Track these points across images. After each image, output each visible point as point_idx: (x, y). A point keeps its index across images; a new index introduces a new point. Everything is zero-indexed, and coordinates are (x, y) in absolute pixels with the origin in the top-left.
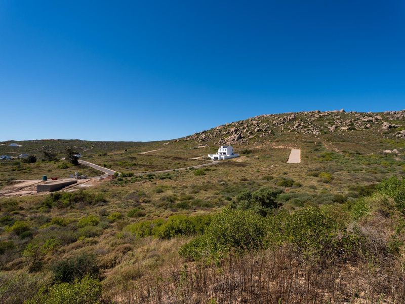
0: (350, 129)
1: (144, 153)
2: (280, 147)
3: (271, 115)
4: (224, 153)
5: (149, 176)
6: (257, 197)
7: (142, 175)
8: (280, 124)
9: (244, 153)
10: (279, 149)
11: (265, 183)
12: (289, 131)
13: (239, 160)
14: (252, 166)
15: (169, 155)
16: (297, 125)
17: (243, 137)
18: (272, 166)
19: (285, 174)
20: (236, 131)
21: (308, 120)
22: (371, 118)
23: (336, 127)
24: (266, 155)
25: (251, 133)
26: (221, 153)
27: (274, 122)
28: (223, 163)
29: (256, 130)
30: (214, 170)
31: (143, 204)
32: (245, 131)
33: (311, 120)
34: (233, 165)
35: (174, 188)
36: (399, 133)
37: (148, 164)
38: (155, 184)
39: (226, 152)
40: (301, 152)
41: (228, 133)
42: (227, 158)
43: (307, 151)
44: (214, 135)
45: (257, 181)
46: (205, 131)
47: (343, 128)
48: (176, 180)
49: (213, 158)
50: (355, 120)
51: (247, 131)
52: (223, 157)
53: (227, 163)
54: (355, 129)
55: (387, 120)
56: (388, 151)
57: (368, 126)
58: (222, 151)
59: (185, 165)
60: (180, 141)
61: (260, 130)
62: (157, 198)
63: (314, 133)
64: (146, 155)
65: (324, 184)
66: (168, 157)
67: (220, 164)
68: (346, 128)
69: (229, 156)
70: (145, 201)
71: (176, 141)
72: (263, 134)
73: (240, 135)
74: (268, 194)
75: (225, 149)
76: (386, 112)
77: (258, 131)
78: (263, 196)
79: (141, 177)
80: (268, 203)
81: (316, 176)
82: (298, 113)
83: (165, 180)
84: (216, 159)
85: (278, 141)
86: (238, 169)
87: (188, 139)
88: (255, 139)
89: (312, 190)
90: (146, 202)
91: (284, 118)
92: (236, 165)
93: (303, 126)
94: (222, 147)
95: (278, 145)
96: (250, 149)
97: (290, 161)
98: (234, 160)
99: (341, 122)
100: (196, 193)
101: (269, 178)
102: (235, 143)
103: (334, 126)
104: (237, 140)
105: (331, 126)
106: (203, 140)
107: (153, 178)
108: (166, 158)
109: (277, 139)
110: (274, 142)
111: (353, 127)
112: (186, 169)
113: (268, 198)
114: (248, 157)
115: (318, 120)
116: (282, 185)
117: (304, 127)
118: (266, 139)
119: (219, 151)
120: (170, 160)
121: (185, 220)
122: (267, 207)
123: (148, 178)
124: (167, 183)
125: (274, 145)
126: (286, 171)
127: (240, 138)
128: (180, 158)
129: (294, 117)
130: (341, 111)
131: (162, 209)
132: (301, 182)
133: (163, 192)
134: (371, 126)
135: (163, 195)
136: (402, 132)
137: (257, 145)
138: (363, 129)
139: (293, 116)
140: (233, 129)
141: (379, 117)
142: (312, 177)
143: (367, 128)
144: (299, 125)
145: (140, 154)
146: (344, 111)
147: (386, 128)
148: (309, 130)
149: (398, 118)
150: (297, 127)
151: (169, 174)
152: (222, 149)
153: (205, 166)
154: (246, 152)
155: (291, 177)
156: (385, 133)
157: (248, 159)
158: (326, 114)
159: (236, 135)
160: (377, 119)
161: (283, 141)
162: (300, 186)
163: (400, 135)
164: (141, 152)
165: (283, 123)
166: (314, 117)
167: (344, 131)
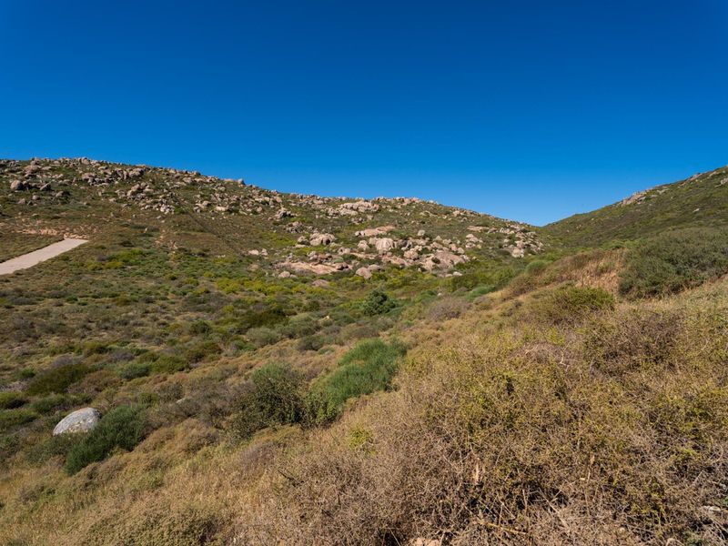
0: (229, 211)
3: (102, 164)
8: (100, 182)
12: (112, 200)
16: (134, 189)
21: (168, 184)
22: (267, 199)
23: (209, 205)
27: (85, 176)
29: (16, 185)
33: (172, 185)
36: (291, 226)
47: (219, 208)
50: (245, 198)
54: (237, 211)
55: (287, 204)
56: (255, 252)
57: (259, 209)
61: (30, 187)
63: (162, 210)
68: (223, 209)
72: (34, 197)
76: (292, 194)
82: (155, 169)
85: (56, 219)
91: (115, 173)
93: (148, 192)
99: (222, 198)
103: (205, 203)
105: (202, 202)
110: (44, 218)
111: (237, 208)
115: (187, 188)
117: (150, 196)
129: (137, 174)
130: (240, 181)
134: (263, 210)
136: (294, 224)
138: (249, 213)
139: (136, 172)
141: (279, 200)
143: (255, 213)
144: (140, 190)
146: (243, 183)
147: (278, 215)
148: (155, 203)
149: (301, 205)
150: (133, 194)
156: (276, 224)
158: (208, 181)
160: (275, 202)
163: (290, 229)
165: (109, 181)
166: (182, 181)
167: (217, 214)
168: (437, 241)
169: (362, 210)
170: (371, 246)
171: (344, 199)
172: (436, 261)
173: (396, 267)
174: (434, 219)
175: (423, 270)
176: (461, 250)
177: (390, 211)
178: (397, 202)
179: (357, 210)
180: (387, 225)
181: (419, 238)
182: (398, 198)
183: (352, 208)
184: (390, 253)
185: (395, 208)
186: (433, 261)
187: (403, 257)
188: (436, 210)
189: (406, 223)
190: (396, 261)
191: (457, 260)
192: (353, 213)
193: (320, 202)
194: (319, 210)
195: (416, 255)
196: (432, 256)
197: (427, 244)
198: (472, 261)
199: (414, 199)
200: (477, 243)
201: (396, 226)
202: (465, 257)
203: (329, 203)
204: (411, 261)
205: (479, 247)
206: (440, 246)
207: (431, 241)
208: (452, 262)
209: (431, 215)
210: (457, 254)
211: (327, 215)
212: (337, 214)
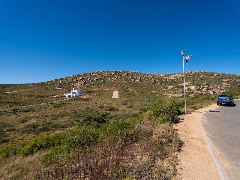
0: (140, 81)
1: (9, 93)
2: (108, 89)
3: (103, 71)
4: (75, 93)
5: (14, 110)
6: (95, 118)
7: (7, 110)
8: (108, 76)
9: (88, 93)
10: (108, 91)
11: (100, 110)
12: (113, 81)
13: (85, 97)
14: (93, 100)
15: (32, 94)
16: (117, 77)
17: (87, 83)
18: (104, 100)
19: (111, 104)
20: (83, 79)
21: (122, 75)
22: (148, 76)
23: (134, 80)
24: (100, 94)
25: (92, 81)
26: (73, 93)
27: (105, 75)
28: (74, 99)
29: (95, 79)
30: (68, 104)
31: (7, 133)
32: (88, 79)
34: (81, 100)
35: (37, 117)
36: (158, 84)
37: (13, 101)
38: (20, 116)
39: (76, 92)
40: (119, 92)
41: (78, 80)
42: (77, 96)
43: (122, 91)
44: (68, 81)
45: (95, 109)
46: (62, 78)
47: (137, 80)
48: (38, 112)
49: (67, 96)
50: (142, 77)
51: (90, 80)
52: (74, 95)
53: (77, 99)
54: (142, 81)
55: (153, 78)
56: (154, 92)
57: (147, 80)
58: (73, 92)
59: (46, 101)
60: (42, 84)
62: (21, 126)
63: (125, 82)
64: (10, 94)
65: (129, 108)
66: (32, 96)
67: (72, 100)
69: (78, 94)
70: (9, 130)
71: (38, 84)
72: (99, 82)
73: (85, 81)
74: (101, 116)
75: (75, 90)
76: (153, 74)
77: (96, 80)
78: (99, 117)
79: (5, 112)
80: (101, 121)
81: (125, 104)
82: (117, 71)
83: (28, 112)
84: (70, 96)
85: (107, 86)
86: (84, 102)
87: (49, 83)
88: (94, 84)
89: (124, 112)
90: (11, 131)
91: (110, 74)
92: (82, 100)
93: (119, 78)
94: (74, 89)
95: (107, 88)
96: (91, 90)
97: (113, 97)
98: (81, 97)
99: (136, 78)
100: (55, 119)
101: (102, 107)
102: (82, 86)
103: (133, 79)
104: (84, 85)
106: (60, 84)
107: (17, 112)
108: (29, 96)
109: (107, 85)
110: (105, 86)
112: (47, 104)
113: (101, 119)
114: (90, 95)
115: (127, 76)
116: (109, 111)
118: (100, 84)
119: (72, 92)
120: (33, 98)
121: (46, 139)
122: (101, 123)
123: (12, 112)
124: (30, 114)
125: (105, 88)
126: (111, 102)
127: (85, 83)
128: (42, 96)
130: (136, 72)
131: (25, 134)
132: (118, 108)
133: (27, 121)
134: (148, 80)
135: (27, 123)
136: (158, 83)
137: (95, 88)
138: (145, 81)
139: (114, 73)
140: (81, 78)
141: (151, 76)
142: (124, 105)
143: (146, 81)
144: (118, 78)
145: (5, 94)
146: (137, 72)
147: (153, 81)
148: (122, 80)
149: (157, 77)
150: (116, 79)
151: (32, 108)
152: (73, 90)
153: (62, 101)
154: (89, 92)
155: (114, 105)
156: (153, 84)
157: (90, 96)
158: (130, 73)
159: (83, 82)
160: (150, 77)
161: (110, 86)
162: (118, 110)
163: (158, 85)
164: (5, 92)
165: (110, 76)
166: (125, 74)
167: (137, 82)
168: (211, 86)
169: (178, 77)
170: (189, 88)
171: (170, 74)
172: (214, 92)
173: (200, 94)
174: (206, 78)
175: (210, 95)
176: (222, 88)
177: (188, 76)
178: (189, 73)
179: (176, 77)
180: (189, 81)
181: (204, 85)
182: (189, 72)
183: (174, 77)
184: (196, 90)
185: (190, 75)
186: (213, 92)
187: (201, 91)
188: (206, 74)
189: (196, 80)
190: (199, 92)
191: (222, 91)
192: (175, 78)
193: (163, 76)
194: (163, 78)
195: (206, 90)
196: (212, 91)
197: (208, 87)
198: (228, 92)
199: (196, 71)
200: (228, 85)
201: (192, 81)
202: (225, 90)
203: (165, 76)
204: (205, 92)
205: (229, 87)
206: (213, 87)
207: (209, 86)
208: (220, 92)
209: (205, 77)
210: (221, 89)
211: (167, 80)
212: (170, 79)
